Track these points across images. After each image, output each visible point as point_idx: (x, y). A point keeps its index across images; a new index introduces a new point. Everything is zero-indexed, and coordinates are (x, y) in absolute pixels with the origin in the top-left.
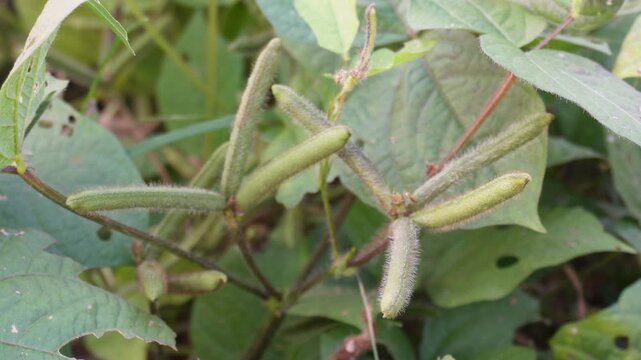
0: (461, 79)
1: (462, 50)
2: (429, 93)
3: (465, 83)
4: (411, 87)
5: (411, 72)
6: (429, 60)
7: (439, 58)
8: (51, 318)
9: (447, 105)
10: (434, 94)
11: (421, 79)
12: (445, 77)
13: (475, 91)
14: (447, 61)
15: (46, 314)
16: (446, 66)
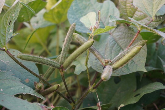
0: (124, 40)
1: (123, 33)
2: (115, 44)
3: (125, 40)
4: (110, 43)
5: (110, 40)
6: (115, 37)
7: (117, 36)
8: (12, 88)
9: (120, 46)
10: (116, 44)
11: (113, 41)
12: (119, 40)
13: (127, 42)
14: (120, 36)
15: (11, 87)
16: (119, 37)
